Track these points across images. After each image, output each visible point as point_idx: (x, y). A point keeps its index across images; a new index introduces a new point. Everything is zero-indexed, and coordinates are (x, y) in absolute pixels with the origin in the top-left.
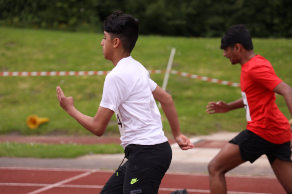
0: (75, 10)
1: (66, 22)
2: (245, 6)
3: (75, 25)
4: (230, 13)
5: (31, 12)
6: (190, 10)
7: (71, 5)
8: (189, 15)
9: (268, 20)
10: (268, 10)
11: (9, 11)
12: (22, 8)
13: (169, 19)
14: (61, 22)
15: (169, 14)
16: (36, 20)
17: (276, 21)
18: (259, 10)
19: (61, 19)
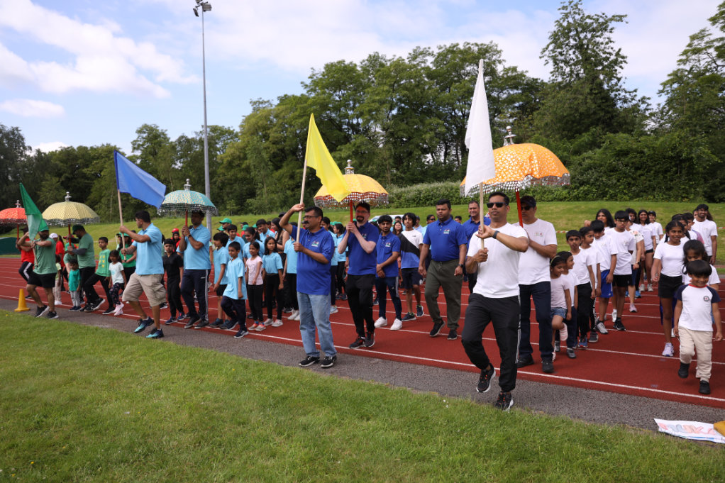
1: (687, 198)
7: (691, 186)
11: (645, 191)
12: (654, 190)
14: (683, 198)
19: (683, 195)
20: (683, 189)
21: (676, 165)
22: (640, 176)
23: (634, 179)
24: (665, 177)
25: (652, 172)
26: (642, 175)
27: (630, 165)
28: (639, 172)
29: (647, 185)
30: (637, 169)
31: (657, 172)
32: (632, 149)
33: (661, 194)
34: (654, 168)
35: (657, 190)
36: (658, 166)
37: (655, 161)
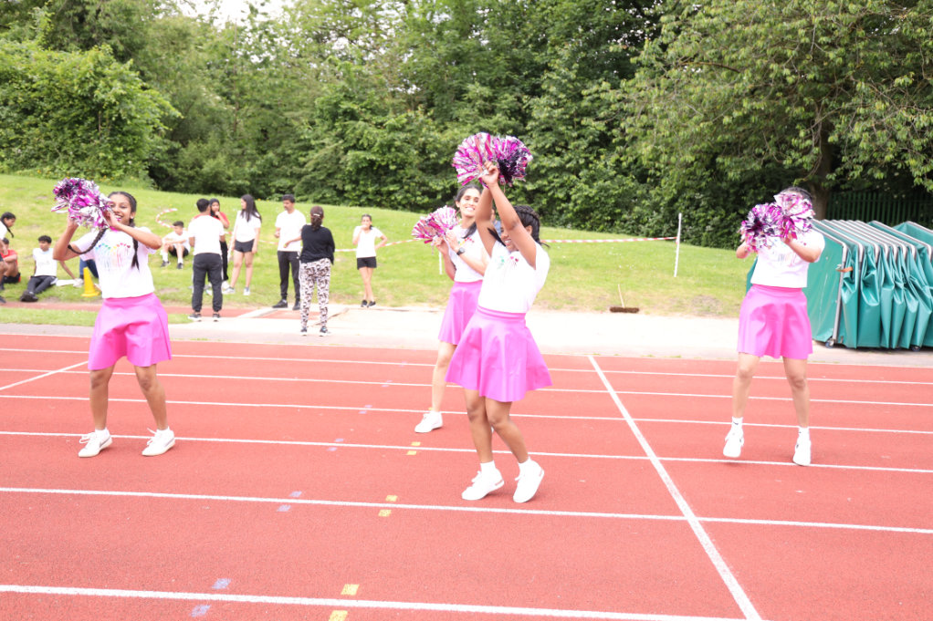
0: (121, 162)
1: (108, 175)
2: (314, 170)
3: (120, 178)
4: (299, 176)
5: (66, 161)
6: (254, 169)
7: (117, 156)
8: (253, 175)
9: (340, 187)
10: (339, 176)
11: (38, 158)
12: (56, 156)
13: (229, 178)
14: (102, 175)
15: (230, 173)
16: (73, 170)
17: (348, 187)
18: (329, 175)
19: (103, 171)
20: (105, 158)
21: (93, 113)
22: (30, 125)
23: (19, 132)
24: (74, 135)
25: (51, 122)
26: (36, 125)
27: (11, 103)
28: (31, 119)
29: (41, 145)
30: (26, 112)
31: (60, 125)
32: (16, 73)
33: (65, 166)
34: (54, 115)
35: (61, 156)
36: (61, 112)
37: (57, 101)
